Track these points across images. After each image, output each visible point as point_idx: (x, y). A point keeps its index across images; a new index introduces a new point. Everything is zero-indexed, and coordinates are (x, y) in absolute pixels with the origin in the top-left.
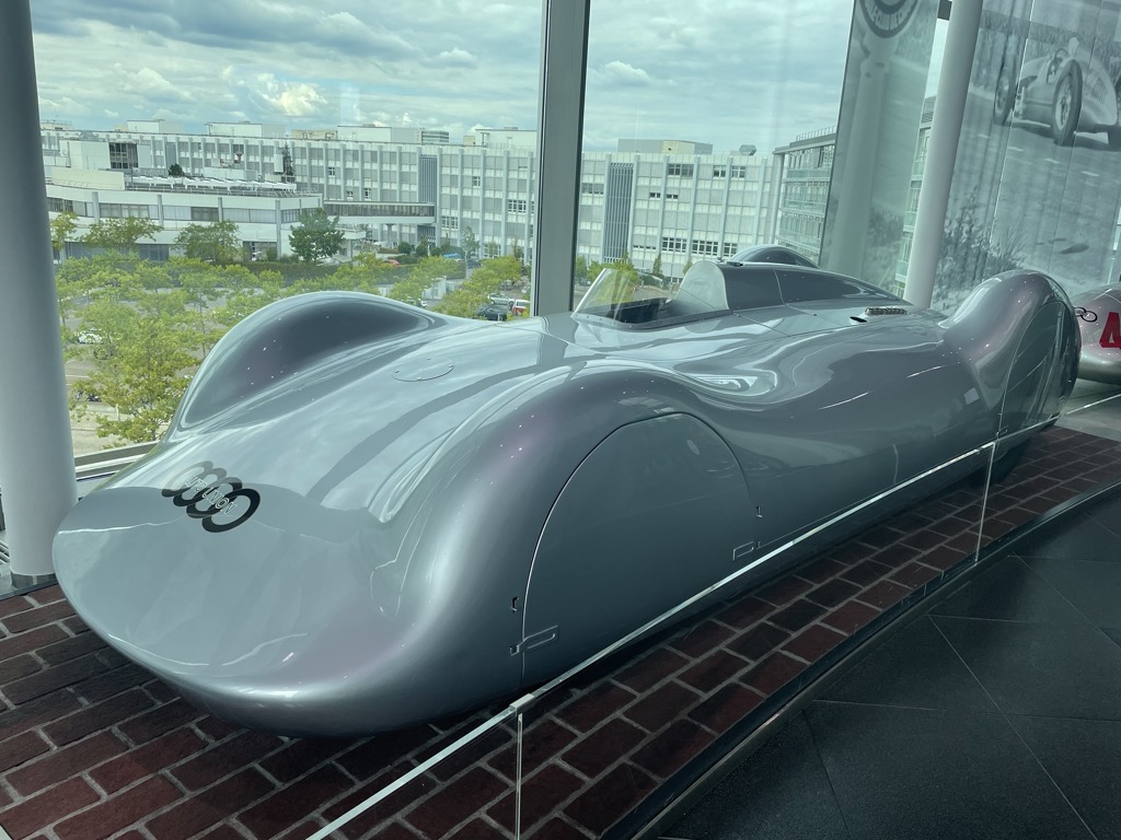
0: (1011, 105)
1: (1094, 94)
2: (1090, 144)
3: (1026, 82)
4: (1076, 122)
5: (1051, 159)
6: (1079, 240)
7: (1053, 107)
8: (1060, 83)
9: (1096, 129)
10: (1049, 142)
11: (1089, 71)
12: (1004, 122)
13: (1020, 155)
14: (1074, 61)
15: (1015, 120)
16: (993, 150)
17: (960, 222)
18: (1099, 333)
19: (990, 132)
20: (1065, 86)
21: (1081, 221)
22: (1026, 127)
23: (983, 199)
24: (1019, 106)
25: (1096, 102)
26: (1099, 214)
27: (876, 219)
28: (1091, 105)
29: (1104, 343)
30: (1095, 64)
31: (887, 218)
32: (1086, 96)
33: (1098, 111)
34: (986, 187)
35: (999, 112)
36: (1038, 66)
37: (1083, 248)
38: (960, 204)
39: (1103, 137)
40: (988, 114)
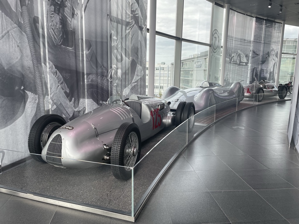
0: (231, 60)
1: (243, 58)
2: (242, 65)
3: (233, 57)
4: (240, 62)
5: (237, 67)
6: (243, 79)
7: (237, 60)
8: (238, 56)
9: (243, 63)
10: (237, 65)
11: (242, 55)
12: (230, 63)
13: (233, 67)
14: (239, 54)
15: (232, 62)
16: (229, 67)
17: (226, 77)
18: (247, 91)
19: (229, 64)
20: (238, 57)
21: (243, 77)
22: (233, 63)
23: (229, 74)
24: (232, 60)
25: (243, 59)
26: (245, 75)
27: (215, 77)
28: (242, 59)
29: (247, 92)
30: (242, 54)
31: (217, 77)
32: (241, 58)
33: (243, 60)
34: (229, 72)
35: (230, 61)
36: (234, 54)
37: (243, 81)
38: (226, 75)
39: (244, 64)
40: (228, 62)
